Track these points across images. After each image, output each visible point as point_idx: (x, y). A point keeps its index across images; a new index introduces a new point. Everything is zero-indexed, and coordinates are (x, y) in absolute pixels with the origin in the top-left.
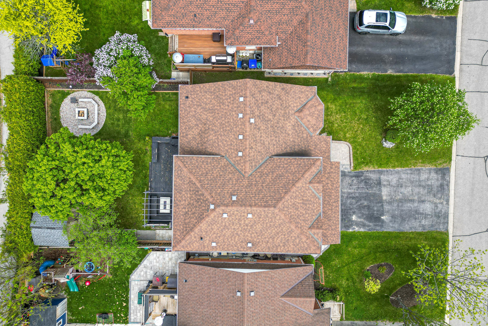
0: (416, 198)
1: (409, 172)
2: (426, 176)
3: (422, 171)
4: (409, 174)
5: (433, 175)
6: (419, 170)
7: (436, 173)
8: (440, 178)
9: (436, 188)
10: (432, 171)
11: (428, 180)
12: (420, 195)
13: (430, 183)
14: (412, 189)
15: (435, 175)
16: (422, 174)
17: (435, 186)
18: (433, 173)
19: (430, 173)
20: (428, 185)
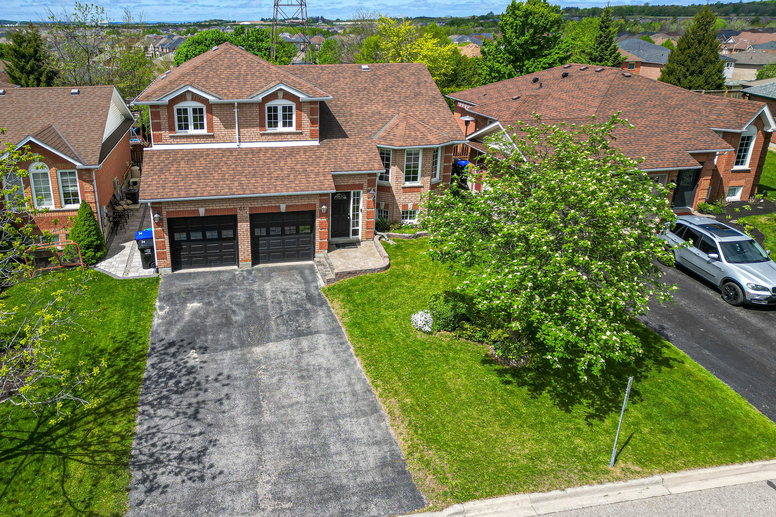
0: (268, 418)
1: (358, 387)
2: (358, 434)
3: (372, 419)
4: (348, 389)
5: (372, 456)
6: (375, 410)
7: (383, 465)
8: (368, 479)
9: (320, 472)
10: (386, 448)
11: (344, 441)
12: (281, 427)
13: (333, 449)
14: (298, 403)
15: (372, 462)
16: (362, 420)
17: (329, 469)
18: (380, 454)
19: (377, 443)
20: (325, 445)
